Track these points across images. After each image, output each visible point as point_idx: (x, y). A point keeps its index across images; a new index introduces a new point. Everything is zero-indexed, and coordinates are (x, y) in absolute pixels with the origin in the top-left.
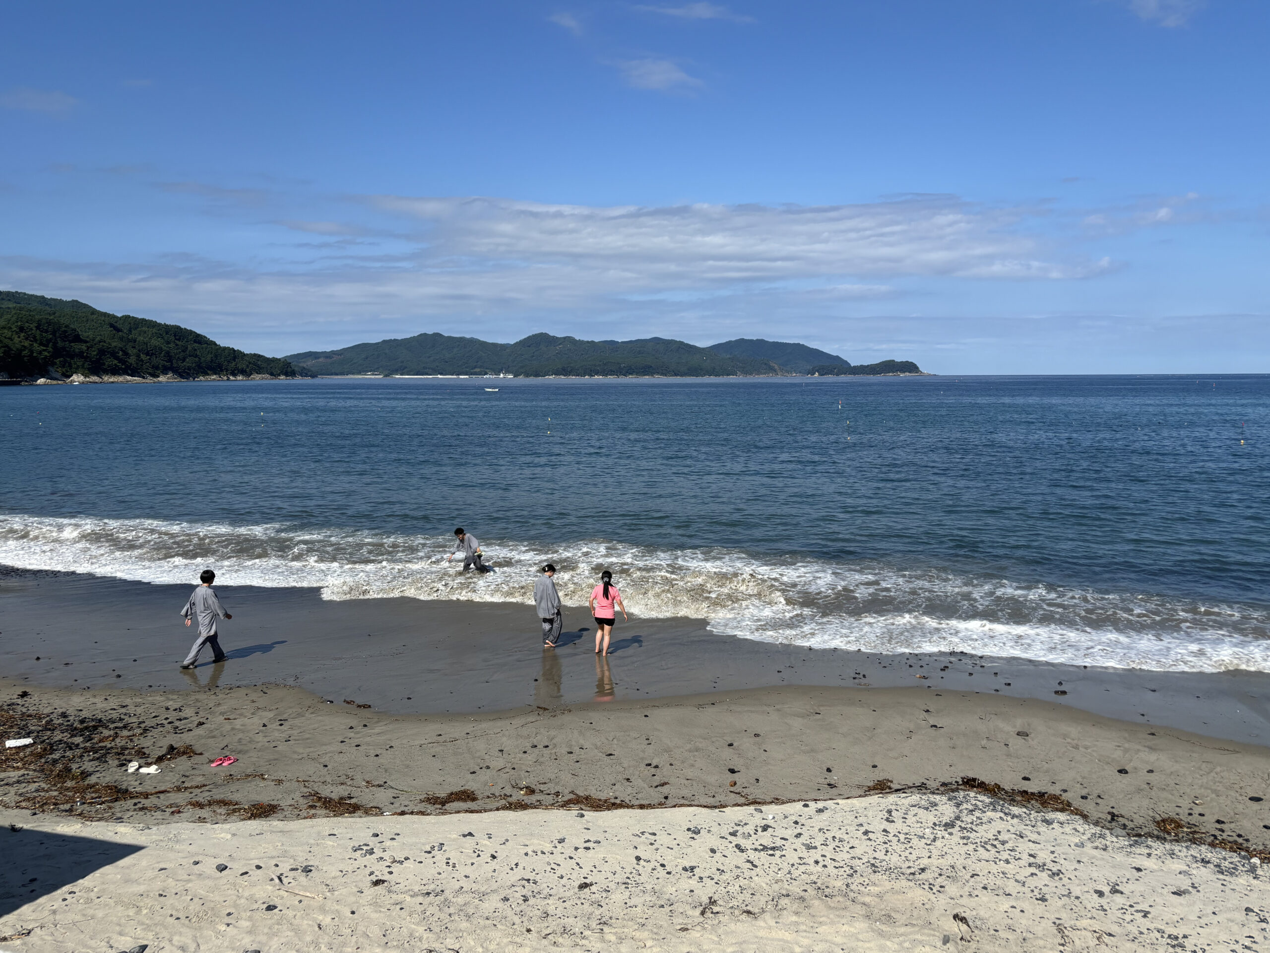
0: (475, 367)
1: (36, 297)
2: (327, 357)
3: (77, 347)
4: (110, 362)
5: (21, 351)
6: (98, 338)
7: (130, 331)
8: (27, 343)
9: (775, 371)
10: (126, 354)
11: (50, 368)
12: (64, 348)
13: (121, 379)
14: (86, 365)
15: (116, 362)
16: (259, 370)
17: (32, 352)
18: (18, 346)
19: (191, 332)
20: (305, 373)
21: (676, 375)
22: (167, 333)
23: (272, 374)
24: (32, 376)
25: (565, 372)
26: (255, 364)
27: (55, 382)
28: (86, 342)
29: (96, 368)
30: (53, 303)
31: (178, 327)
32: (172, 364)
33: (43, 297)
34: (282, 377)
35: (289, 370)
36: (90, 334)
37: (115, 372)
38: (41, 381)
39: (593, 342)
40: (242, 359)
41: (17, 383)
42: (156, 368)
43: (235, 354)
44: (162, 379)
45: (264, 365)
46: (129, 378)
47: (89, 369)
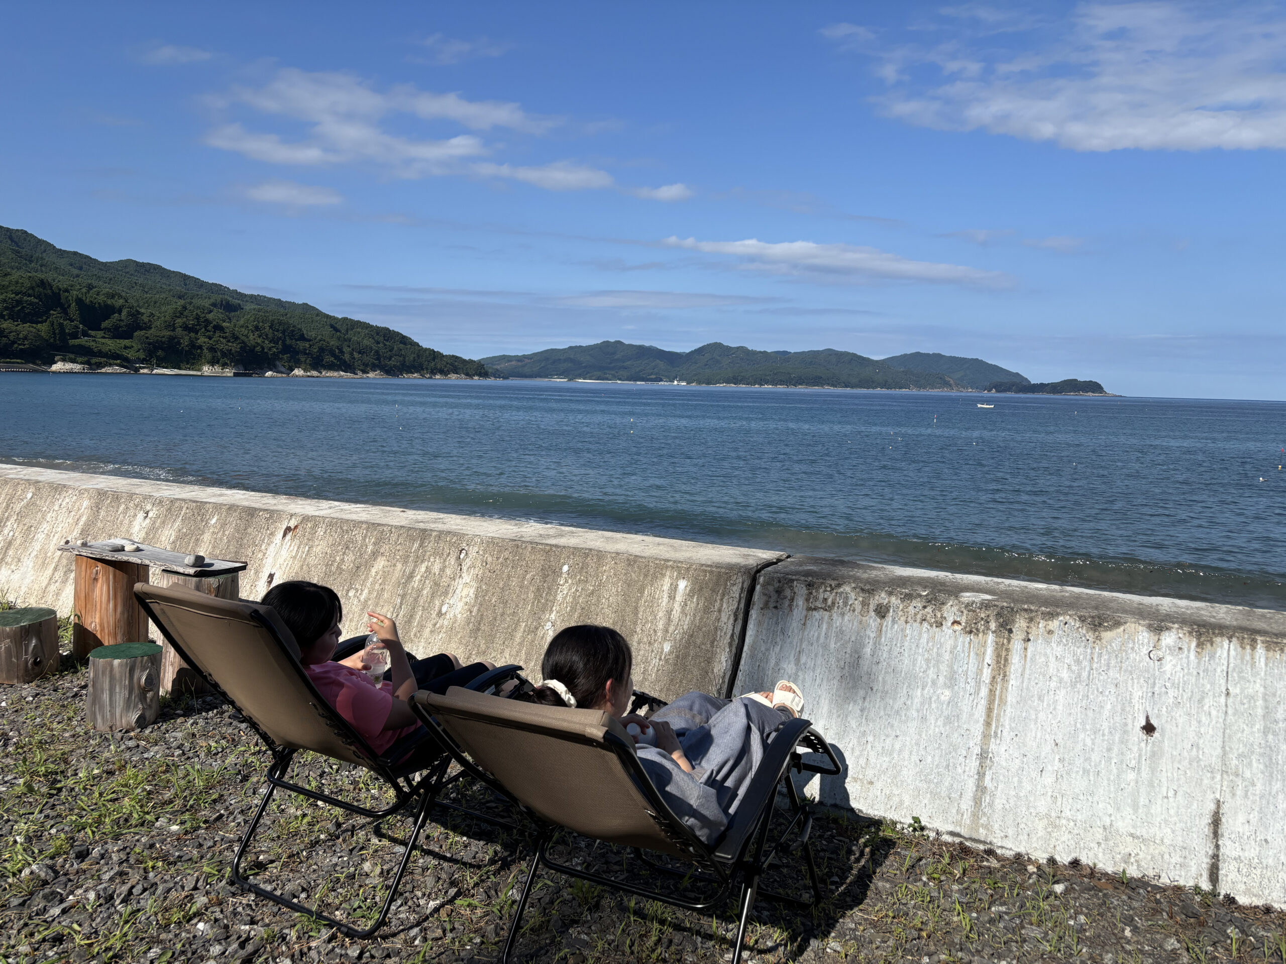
0: (652, 374)
1: (274, 300)
2: (518, 361)
3: (302, 345)
4: (328, 359)
5: (255, 347)
6: (319, 337)
7: (347, 331)
8: (259, 341)
9: (950, 385)
10: (342, 352)
11: (278, 363)
12: (291, 346)
13: (336, 374)
14: (308, 361)
15: (332, 359)
16: (456, 371)
17: (263, 348)
18: (253, 343)
19: (398, 334)
20: (497, 375)
21: (846, 386)
22: (378, 334)
23: (467, 374)
24: (261, 369)
25: (736, 381)
26: (452, 365)
27: (280, 375)
28: (310, 340)
29: (317, 364)
30: (287, 305)
31: (388, 329)
32: (380, 362)
33: (279, 300)
34: (476, 378)
35: (483, 371)
36: (313, 334)
37: (331, 367)
38: (269, 374)
39: (765, 352)
40: (441, 360)
41: (250, 375)
42: (366, 365)
43: (434, 355)
44: (371, 375)
45: (461, 366)
46: (342, 373)
47: (310, 365)
